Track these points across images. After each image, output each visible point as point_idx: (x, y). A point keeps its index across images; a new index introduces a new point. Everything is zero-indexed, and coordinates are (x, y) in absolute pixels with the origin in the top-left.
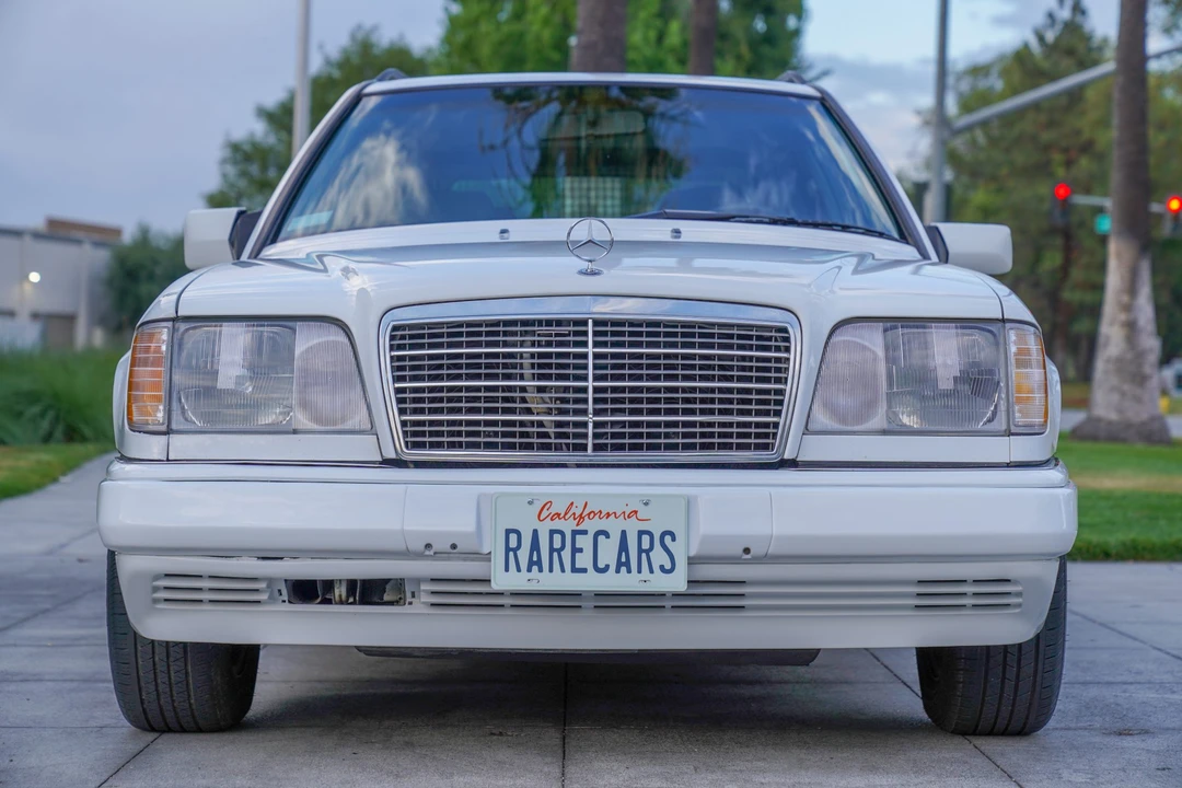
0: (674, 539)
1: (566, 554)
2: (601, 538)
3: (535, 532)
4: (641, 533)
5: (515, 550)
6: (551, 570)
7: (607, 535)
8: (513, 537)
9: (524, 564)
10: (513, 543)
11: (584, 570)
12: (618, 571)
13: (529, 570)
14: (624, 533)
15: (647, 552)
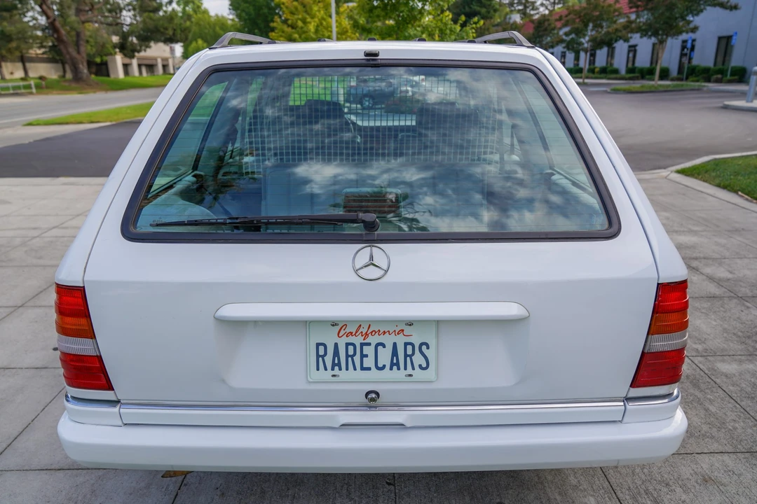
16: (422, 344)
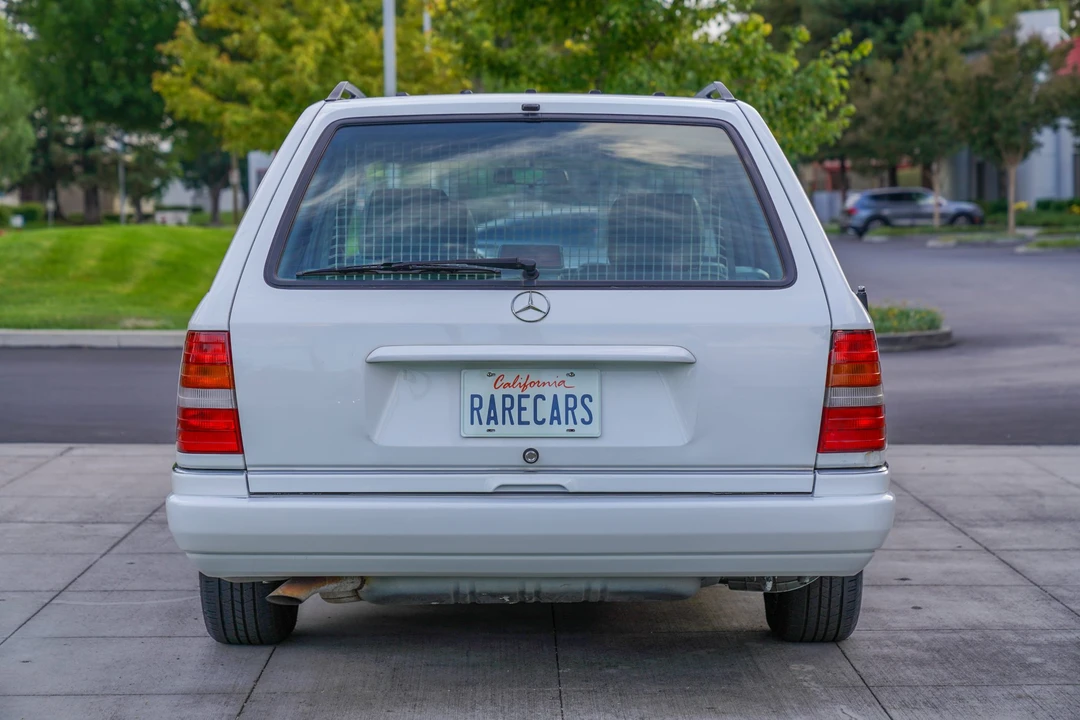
16: (584, 397)
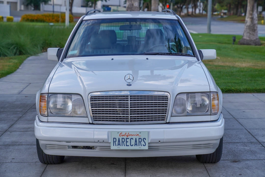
0: (145, 140)
1: (125, 143)
2: (132, 140)
3: (119, 138)
4: (139, 139)
5: (115, 142)
6: (122, 146)
7: (133, 139)
8: (115, 139)
9: (117, 144)
10: (115, 141)
11: (129, 146)
12: (135, 146)
13: (118, 146)
14: (136, 139)
15: (141, 142)
